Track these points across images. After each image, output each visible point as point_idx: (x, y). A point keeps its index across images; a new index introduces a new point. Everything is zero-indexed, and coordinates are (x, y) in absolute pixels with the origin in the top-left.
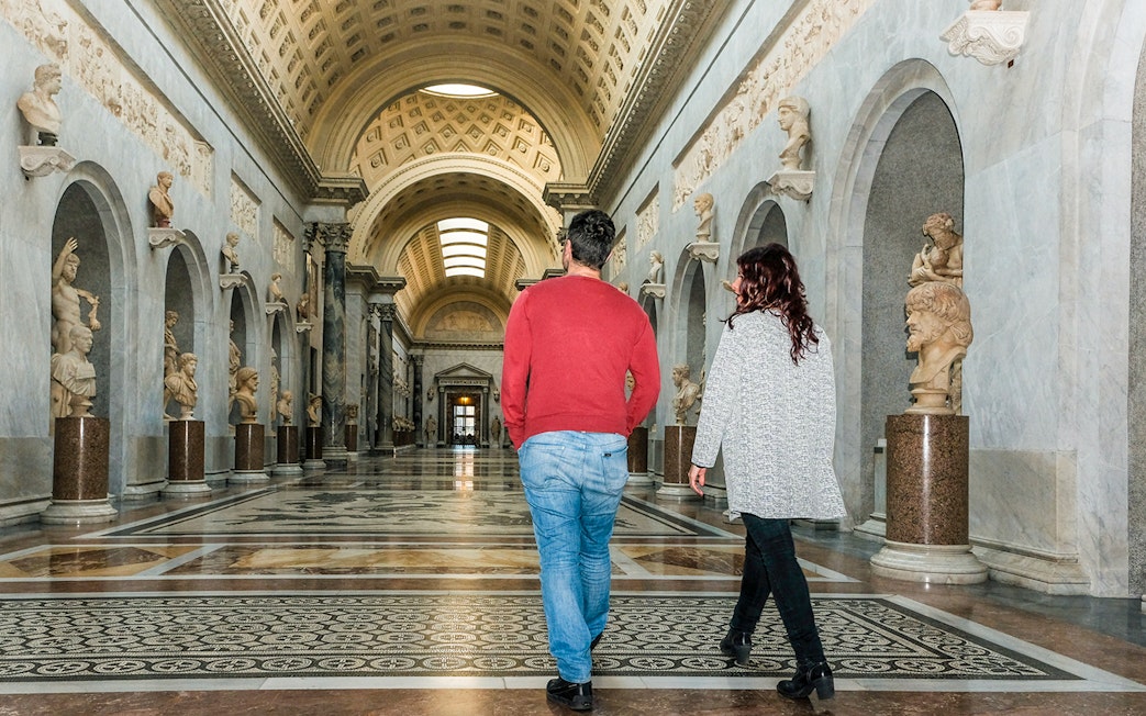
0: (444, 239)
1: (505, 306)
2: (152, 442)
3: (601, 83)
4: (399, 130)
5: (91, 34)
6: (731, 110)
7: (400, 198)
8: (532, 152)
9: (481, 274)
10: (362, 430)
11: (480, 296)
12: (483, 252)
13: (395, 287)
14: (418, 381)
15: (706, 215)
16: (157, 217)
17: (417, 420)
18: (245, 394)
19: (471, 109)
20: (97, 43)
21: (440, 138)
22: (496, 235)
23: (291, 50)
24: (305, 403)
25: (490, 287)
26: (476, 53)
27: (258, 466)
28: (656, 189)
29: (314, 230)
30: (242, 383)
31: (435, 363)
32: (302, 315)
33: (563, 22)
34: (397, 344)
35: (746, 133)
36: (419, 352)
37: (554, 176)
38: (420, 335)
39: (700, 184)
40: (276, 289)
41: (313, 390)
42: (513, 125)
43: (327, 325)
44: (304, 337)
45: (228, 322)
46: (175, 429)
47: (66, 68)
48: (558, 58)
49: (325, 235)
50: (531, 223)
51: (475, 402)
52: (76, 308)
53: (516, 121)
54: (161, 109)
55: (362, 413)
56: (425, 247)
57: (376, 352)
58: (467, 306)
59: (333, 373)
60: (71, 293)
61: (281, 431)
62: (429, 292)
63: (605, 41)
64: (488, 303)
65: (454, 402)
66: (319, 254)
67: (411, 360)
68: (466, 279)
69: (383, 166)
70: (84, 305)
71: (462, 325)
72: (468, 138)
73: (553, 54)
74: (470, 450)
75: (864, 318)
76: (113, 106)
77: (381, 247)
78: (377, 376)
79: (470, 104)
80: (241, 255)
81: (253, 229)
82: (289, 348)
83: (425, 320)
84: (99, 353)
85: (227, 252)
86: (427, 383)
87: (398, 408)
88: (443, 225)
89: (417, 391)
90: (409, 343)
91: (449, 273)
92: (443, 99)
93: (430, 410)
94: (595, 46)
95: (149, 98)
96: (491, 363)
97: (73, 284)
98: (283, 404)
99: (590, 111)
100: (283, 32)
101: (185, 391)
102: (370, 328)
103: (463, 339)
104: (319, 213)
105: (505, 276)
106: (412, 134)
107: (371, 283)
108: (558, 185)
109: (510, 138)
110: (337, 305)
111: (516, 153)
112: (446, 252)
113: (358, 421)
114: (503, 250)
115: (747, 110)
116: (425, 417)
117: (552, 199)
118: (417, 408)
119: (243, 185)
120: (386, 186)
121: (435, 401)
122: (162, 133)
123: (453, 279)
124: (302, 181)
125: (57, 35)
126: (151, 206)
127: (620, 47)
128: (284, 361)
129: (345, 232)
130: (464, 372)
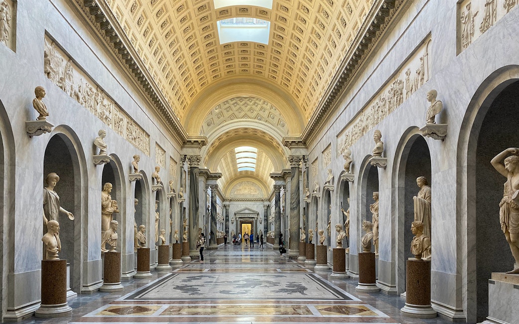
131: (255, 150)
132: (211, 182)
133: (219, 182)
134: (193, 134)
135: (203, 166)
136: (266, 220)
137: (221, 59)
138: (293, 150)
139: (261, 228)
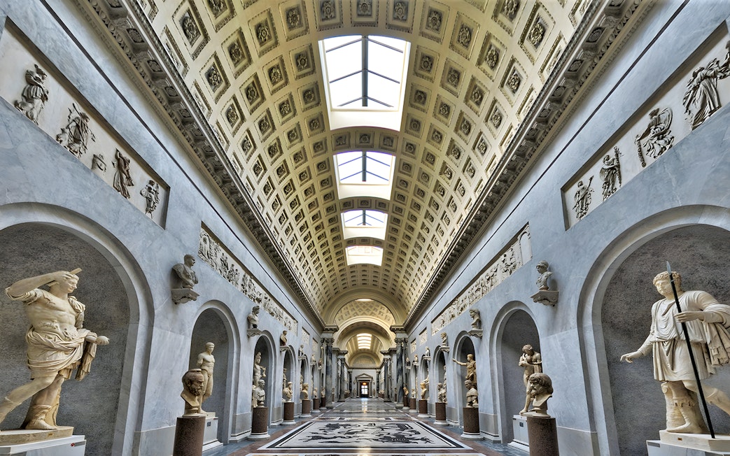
0: (358, 339)
1: (377, 358)
2: (279, 408)
3: (406, 298)
4: (347, 311)
5: (267, 296)
6: (451, 308)
7: (346, 328)
8: (384, 315)
9: (369, 348)
10: (336, 394)
11: (370, 355)
12: (370, 342)
13: (344, 354)
14: (350, 379)
15: (445, 339)
16: (282, 343)
17: (351, 390)
18: (305, 391)
19: (367, 304)
20: (269, 298)
21: (358, 312)
22: (374, 338)
23: (319, 293)
24: (321, 389)
25: (372, 351)
26: (370, 291)
27: (308, 413)
28: (426, 328)
29: (323, 340)
30: (304, 388)
31: (356, 373)
32: (320, 364)
33: (395, 283)
34: (345, 369)
35: (456, 316)
36: (351, 370)
37: (394, 324)
38: (351, 366)
39: (441, 329)
40: (313, 359)
41: (322, 385)
42: (379, 309)
43: (327, 367)
44: (320, 370)
45: (300, 369)
46: (286, 405)
47: (261, 305)
48: (393, 292)
49: (327, 342)
50: (385, 335)
51: (367, 384)
52: (260, 372)
53: (380, 307)
54: (285, 313)
55: (335, 390)
56: (353, 341)
57: (339, 372)
58: (364, 357)
59: (328, 381)
60: (258, 367)
61: (314, 400)
62: (354, 353)
63: (407, 288)
64: (370, 356)
65: (361, 384)
66: (325, 345)
67: (349, 372)
68: (364, 349)
69: (342, 320)
70: (262, 371)
71: (364, 363)
72: (366, 312)
73: (392, 291)
74: (366, 399)
75: (504, 375)
76: (272, 314)
77: (341, 342)
78: (340, 378)
79: (367, 303)
80: (304, 350)
81: (307, 342)
82: (316, 375)
83: (352, 362)
84: (266, 387)
85: (301, 350)
86: (353, 379)
87: (346, 387)
88: (358, 335)
89: (351, 382)
90: (348, 368)
91: (360, 348)
92: (359, 302)
93: (354, 387)
94: (405, 289)
95: (281, 310)
96: (373, 373)
97: (259, 364)
98: (315, 392)
99: (403, 306)
100: (317, 289)
101: (289, 394)
102: (338, 365)
103: (364, 366)
104: (326, 335)
105: (376, 348)
106: (350, 311)
107: (339, 353)
108: (394, 326)
109: (378, 311)
110: (330, 361)
111: (380, 316)
112: (359, 342)
113: (335, 393)
114: (375, 342)
115: (456, 309)
116: (353, 389)
117: (392, 330)
118: (350, 386)
119: (305, 330)
120: (343, 325)
121: (356, 384)
122: (284, 319)
123: (360, 350)
124: (321, 328)
125: (259, 297)
126: (281, 340)
127: (412, 289)
128: (314, 378)
129: (332, 341)
130: (364, 376)
131: (371, 335)
132: (341, 357)
133: (346, 357)
134: (328, 324)
135: (335, 345)
136: (378, 382)
137: (349, 276)
138: (398, 334)
139: (374, 387)
